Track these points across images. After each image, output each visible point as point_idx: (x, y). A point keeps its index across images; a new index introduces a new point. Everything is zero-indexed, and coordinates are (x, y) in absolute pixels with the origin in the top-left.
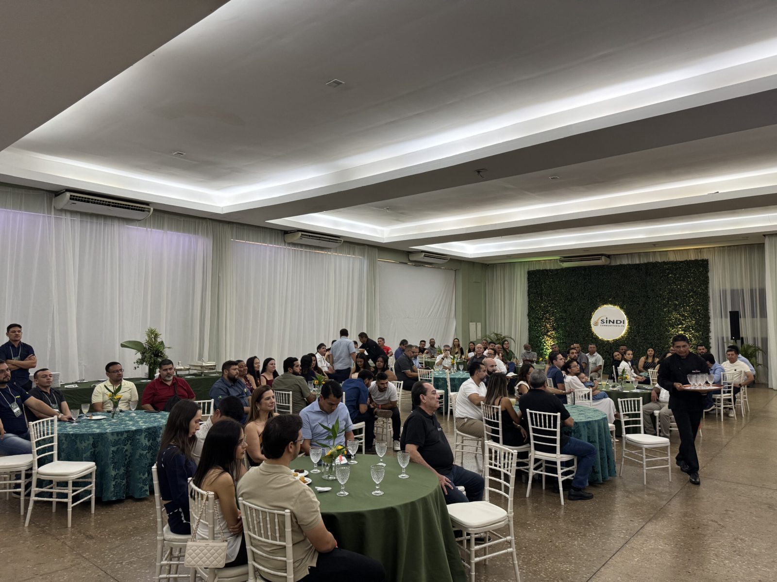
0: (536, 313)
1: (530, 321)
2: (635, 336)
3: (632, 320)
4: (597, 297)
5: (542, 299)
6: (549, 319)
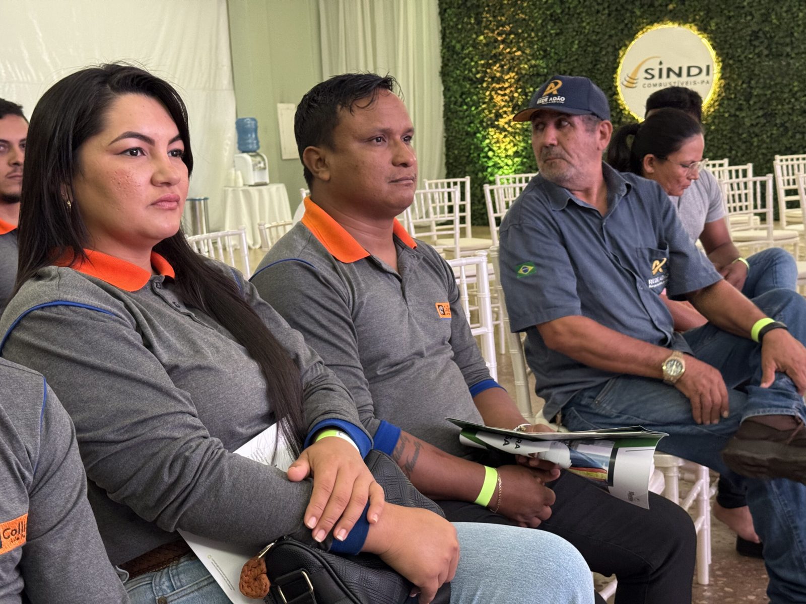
0: (465, 65)
1: (447, 89)
2: (737, 110)
3: (731, 62)
4: (633, 2)
5: (479, 22)
6: (500, 80)
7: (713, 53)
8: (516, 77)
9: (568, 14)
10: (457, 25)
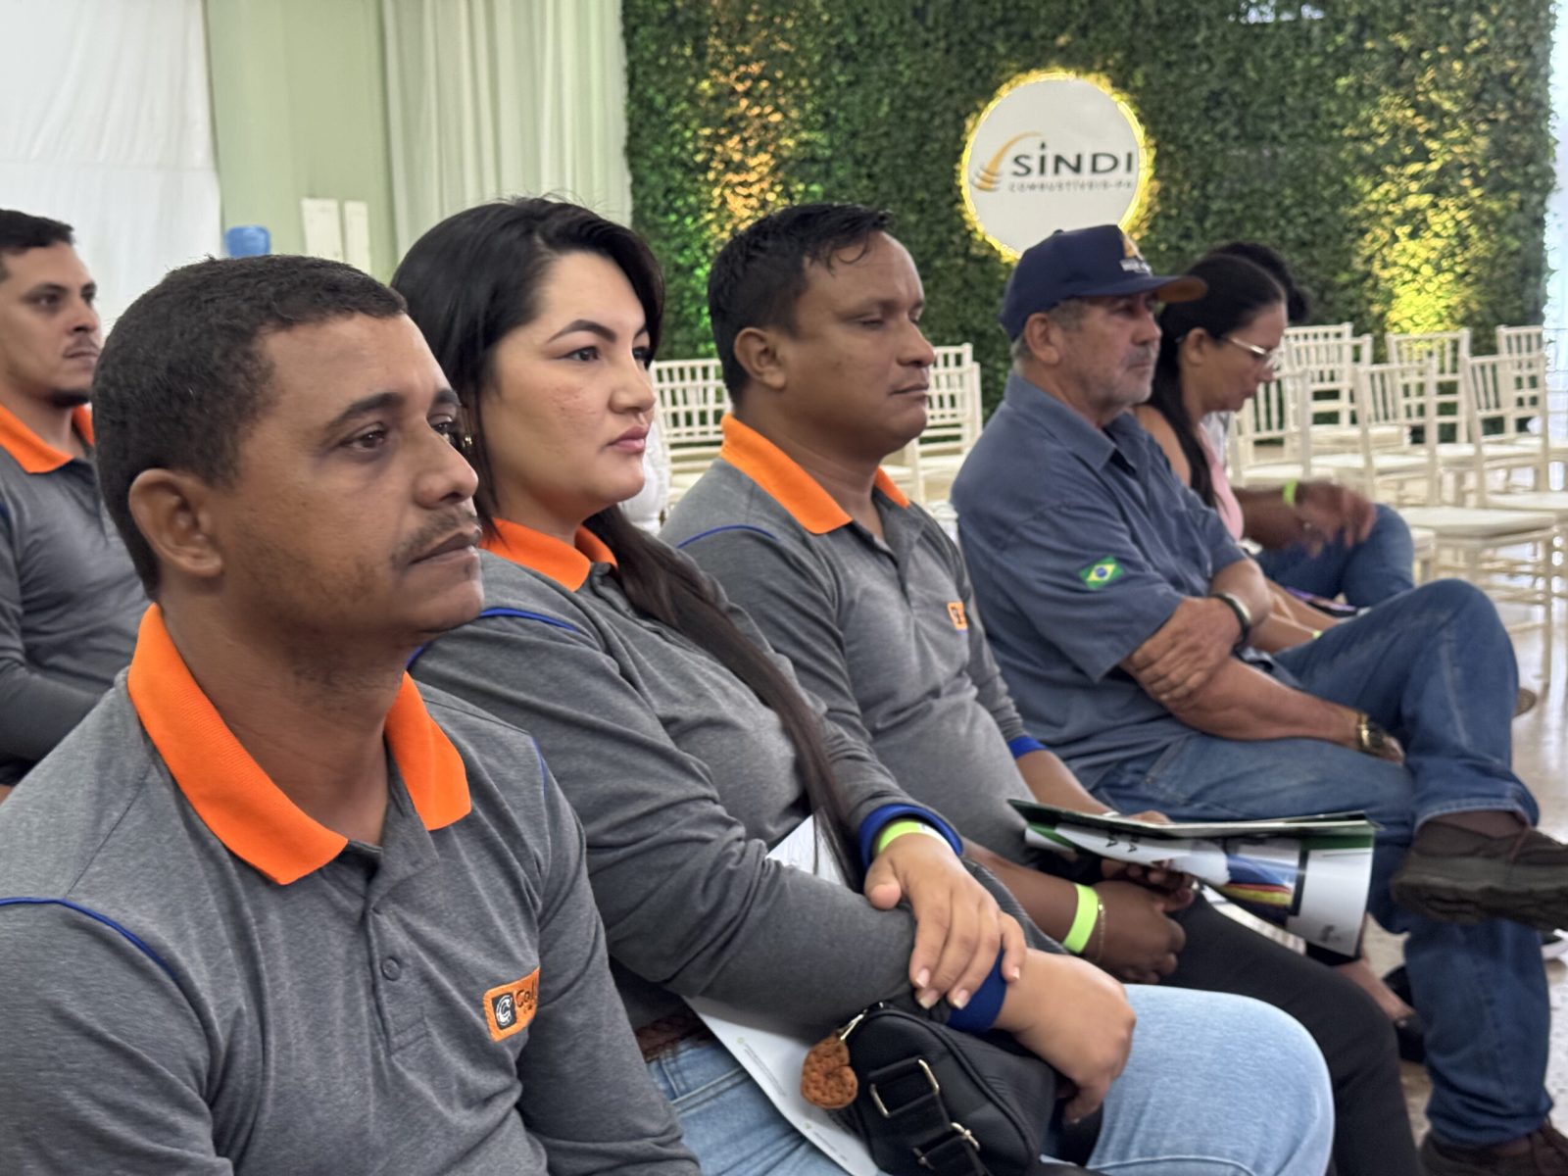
0: (674, 135)
1: (638, 182)
2: (1181, 237)
3: (1171, 148)
4: (992, 30)
6: (740, 168)
7: (1139, 131)
8: (772, 163)
9: (870, 46)
10: (657, 58)
